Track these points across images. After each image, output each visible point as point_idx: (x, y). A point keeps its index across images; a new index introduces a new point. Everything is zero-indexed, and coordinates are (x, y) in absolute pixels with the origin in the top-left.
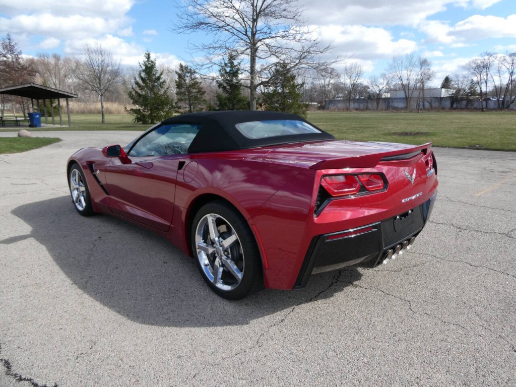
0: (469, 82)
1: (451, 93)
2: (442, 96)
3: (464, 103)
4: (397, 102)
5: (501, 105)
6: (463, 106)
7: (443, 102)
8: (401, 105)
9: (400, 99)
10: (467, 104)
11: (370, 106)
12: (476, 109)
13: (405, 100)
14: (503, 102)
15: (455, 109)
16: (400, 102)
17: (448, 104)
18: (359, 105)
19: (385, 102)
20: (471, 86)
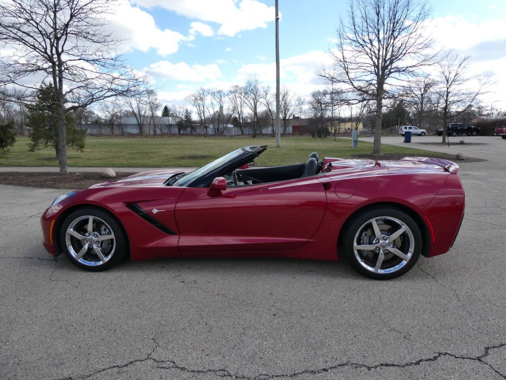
0: (185, 112)
1: (177, 121)
2: (170, 123)
3: (189, 129)
4: (130, 128)
5: (217, 132)
6: (189, 133)
7: (172, 129)
8: (135, 131)
9: (133, 125)
10: (191, 130)
11: (103, 131)
12: (199, 135)
13: (138, 127)
14: (218, 129)
15: (183, 135)
16: (133, 128)
17: (176, 130)
18: (91, 131)
19: (119, 128)
20: (186, 115)
